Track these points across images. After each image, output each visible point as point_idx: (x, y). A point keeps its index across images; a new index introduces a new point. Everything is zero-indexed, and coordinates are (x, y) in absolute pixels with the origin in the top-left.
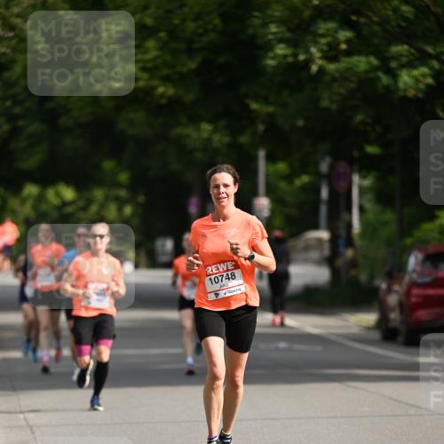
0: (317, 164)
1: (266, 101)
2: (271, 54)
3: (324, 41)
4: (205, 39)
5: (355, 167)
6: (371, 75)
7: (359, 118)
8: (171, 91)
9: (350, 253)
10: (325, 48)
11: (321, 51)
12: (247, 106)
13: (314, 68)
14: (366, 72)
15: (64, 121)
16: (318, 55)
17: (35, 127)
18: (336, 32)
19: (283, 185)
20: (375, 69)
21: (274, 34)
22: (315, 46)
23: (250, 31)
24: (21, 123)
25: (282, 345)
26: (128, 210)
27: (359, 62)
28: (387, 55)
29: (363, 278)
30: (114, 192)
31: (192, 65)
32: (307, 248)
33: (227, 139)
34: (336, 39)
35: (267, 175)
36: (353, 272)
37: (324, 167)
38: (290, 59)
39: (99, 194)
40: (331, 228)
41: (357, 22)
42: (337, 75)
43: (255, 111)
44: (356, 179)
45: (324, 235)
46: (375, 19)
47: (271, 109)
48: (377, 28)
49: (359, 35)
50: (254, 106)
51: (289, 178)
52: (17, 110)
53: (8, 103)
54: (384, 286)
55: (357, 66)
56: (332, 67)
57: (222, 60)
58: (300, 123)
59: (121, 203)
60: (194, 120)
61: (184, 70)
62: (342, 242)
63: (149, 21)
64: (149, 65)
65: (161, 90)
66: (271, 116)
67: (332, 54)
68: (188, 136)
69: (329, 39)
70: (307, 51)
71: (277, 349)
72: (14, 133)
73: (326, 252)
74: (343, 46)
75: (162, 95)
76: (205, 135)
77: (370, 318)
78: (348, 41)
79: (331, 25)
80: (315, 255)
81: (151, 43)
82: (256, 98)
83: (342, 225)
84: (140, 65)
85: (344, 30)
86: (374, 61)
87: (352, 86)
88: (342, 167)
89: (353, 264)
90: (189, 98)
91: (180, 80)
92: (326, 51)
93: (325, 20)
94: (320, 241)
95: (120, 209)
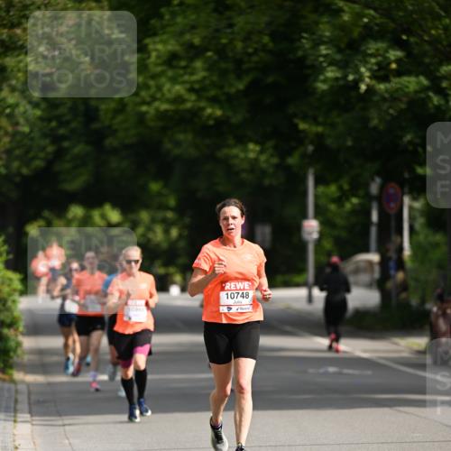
0: (367, 186)
1: (315, 121)
2: (322, 77)
3: (373, 60)
4: (255, 58)
5: (406, 189)
6: (422, 95)
7: (408, 137)
8: (219, 113)
9: (400, 276)
10: (375, 68)
11: (370, 70)
12: (296, 126)
13: (363, 87)
14: (416, 92)
15: (110, 142)
16: (367, 74)
17: (80, 149)
18: (387, 51)
19: (333, 207)
20: (426, 89)
21: (325, 56)
22: (365, 66)
23: (300, 53)
24: (66, 144)
25: (332, 369)
26: (174, 232)
27: (409, 82)
28: (438, 74)
29: (414, 301)
30: (160, 215)
31: (241, 86)
32: (357, 271)
33: (275, 160)
34: (386, 58)
35: (316, 197)
36: (403, 295)
37: (374, 188)
38: (341, 83)
39: (144, 216)
40: (382, 250)
41: (407, 41)
42: (387, 95)
43: (303, 131)
44: (407, 200)
45: (374, 257)
46: (426, 38)
47: (320, 129)
48: (427, 47)
49: (409, 54)
50: (302, 126)
51: (339, 201)
52: (62, 131)
53: (54, 124)
54: (435, 309)
55: (407, 87)
56: (382, 87)
57: (270, 79)
58: (349, 143)
59: (168, 224)
60: (242, 141)
61: (233, 90)
62: (392, 264)
63: (197, 41)
64: (197, 86)
65: (209, 111)
66: (320, 137)
67: (382, 74)
68: (236, 156)
69: (380, 58)
70: (357, 71)
71: (326, 374)
72: (60, 154)
73: (377, 275)
74: (394, 66)
75: (210, 116)
76: (252, 155)
77: (420, 342)
78: (398, 61)
79: (381, 45)
80: (365, 278)
81: (198, 64)
82: (305, 118)
83: (392, 247)
84: (188, 86)
85: (394, 50)
86: (424, 81)
87: (403, 106)
88: (393, 189)
89: (404, 287)
90: (236, 119)
91: (228, 101)
92: (376, 71)
93: (376, 39)
94: (370, 263)
95: (167, 232)
